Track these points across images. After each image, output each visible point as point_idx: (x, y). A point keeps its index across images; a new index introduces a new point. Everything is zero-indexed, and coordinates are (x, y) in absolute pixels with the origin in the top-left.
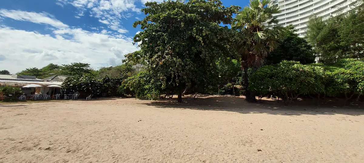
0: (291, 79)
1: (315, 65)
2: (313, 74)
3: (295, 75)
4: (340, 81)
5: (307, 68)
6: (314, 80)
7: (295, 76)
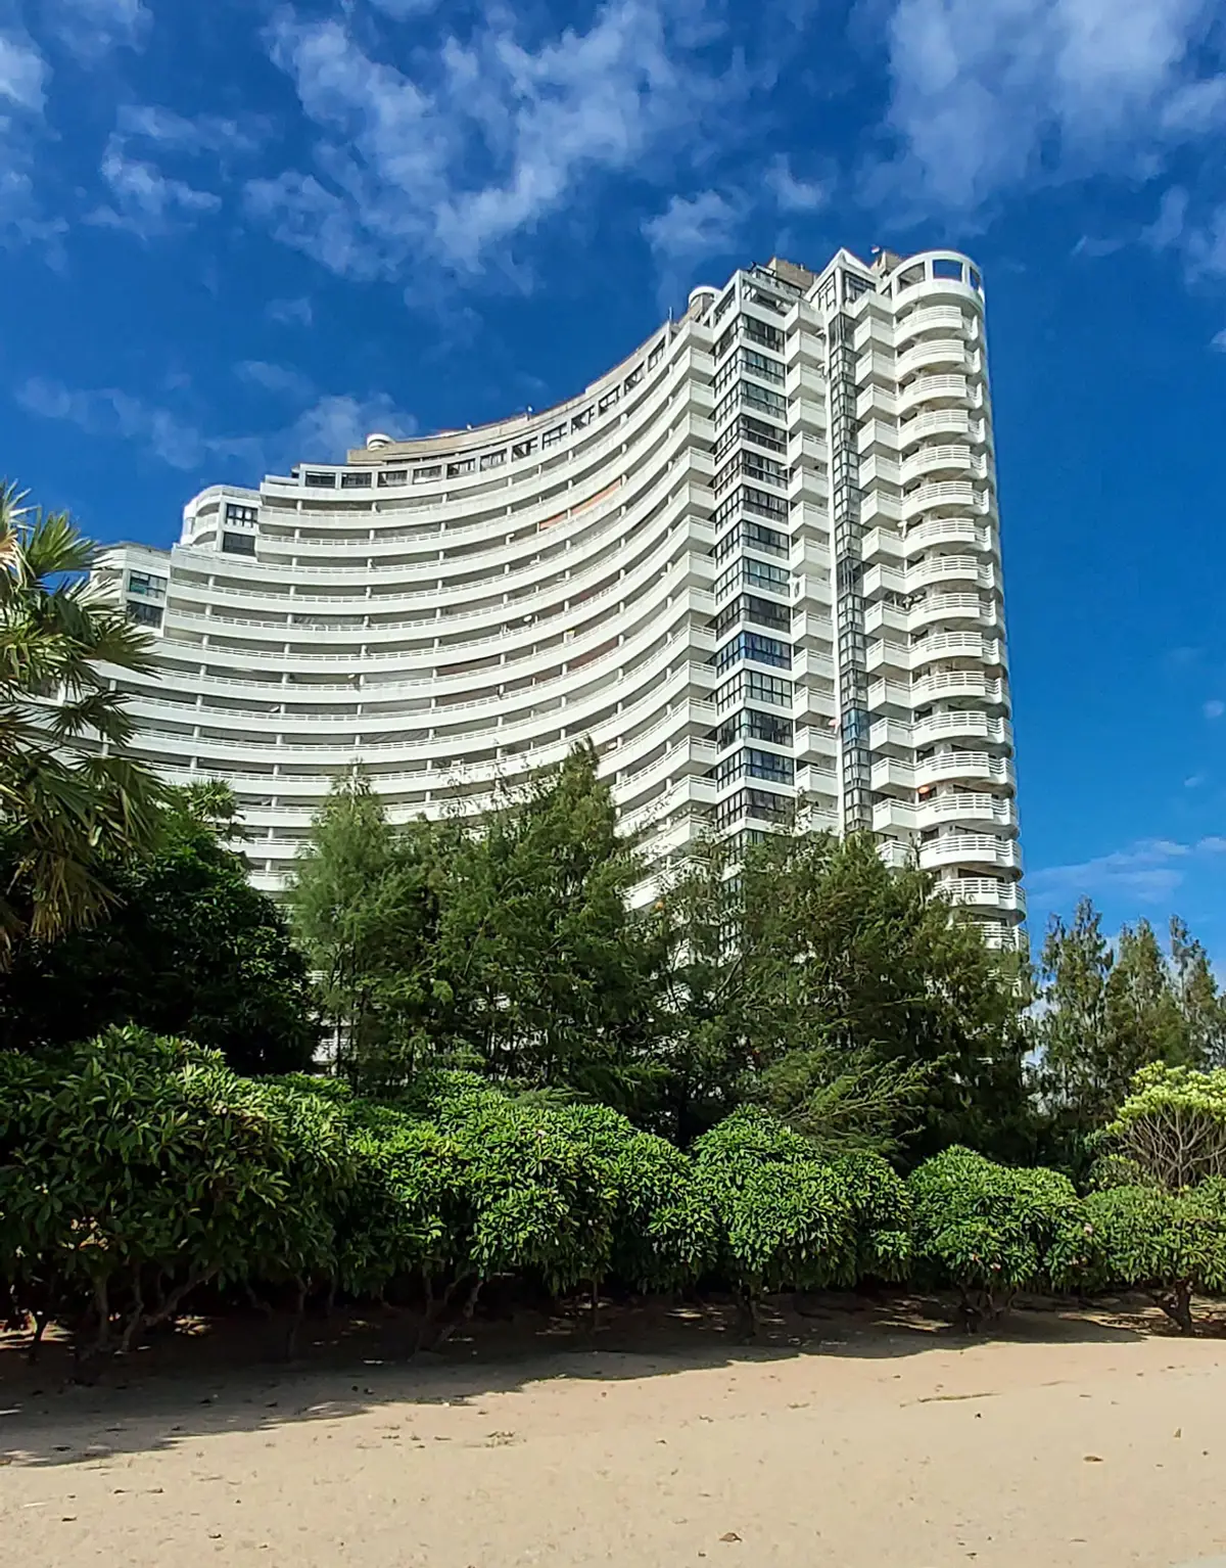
0: (146, 1176)
1: (306, 1089)
2: (287, 1147)
3: (180, 1143)
4: (409, 1201)
5: (255, 1100)
6: (284, 1188)
7: (180, 1151)
